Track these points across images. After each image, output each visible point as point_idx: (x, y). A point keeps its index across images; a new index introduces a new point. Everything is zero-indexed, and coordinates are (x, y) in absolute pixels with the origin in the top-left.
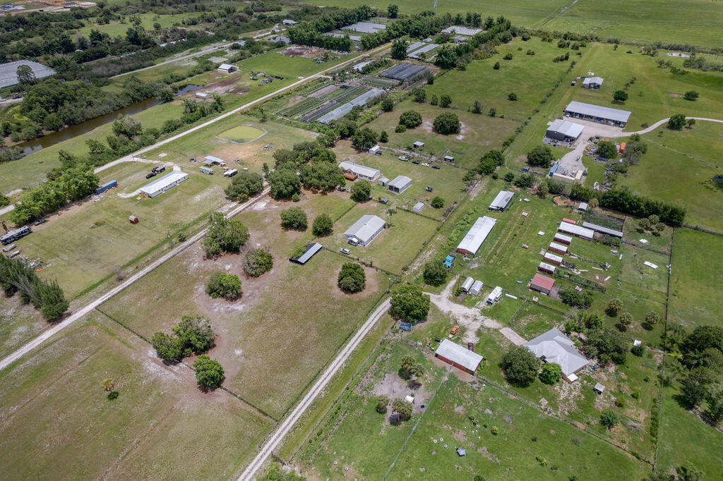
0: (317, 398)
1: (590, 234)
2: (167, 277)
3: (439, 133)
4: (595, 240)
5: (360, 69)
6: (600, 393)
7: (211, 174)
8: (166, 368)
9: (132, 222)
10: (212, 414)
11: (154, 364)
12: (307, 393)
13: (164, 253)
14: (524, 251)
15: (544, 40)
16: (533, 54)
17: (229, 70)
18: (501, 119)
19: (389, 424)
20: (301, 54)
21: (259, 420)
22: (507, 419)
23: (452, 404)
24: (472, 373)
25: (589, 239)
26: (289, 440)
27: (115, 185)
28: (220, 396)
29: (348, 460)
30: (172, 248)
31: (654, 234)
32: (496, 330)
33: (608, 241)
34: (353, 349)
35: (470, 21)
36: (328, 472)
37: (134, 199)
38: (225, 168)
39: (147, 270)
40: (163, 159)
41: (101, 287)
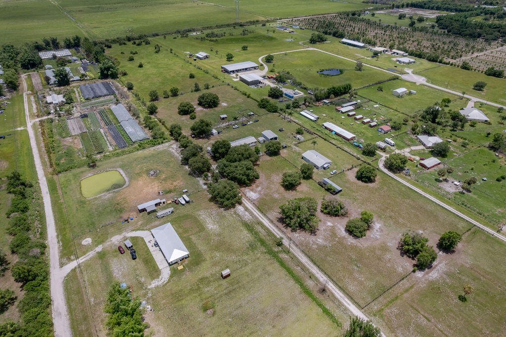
1: (351, 108)
2: (329, 258)
7: (172, 212)
11: (431, 274)
13: (295, 258)
14: (355, 126)
19: (470, 193)
21: (474, 233)
24: (439, 164)
25: (353, 110)
30: (288, 252)
31: (355, 98)
32: (412, 150)
37: (176, 272)
38: (169, 202)
39: (315, 270)
40: (96, 243)
41: (329, 306)
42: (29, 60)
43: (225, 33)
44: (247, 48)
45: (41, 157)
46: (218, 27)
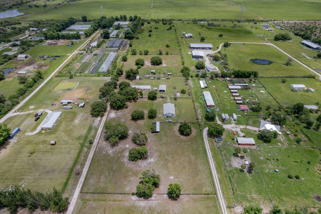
0: (219, 179)
1: (240, 87)
2: (102, 162)
3: (155, 65)
4: (242, 89)
5: (96, 46)
6: (289, 134)
7: (71, 108)
8: (149, 201)
9: (52, 144)
10: (189, 207)
11: (140, 202)
12: (214, 179)
13: (88, 153)
14: (226, 99)
15: (156, 23)
16: (157, 28)
17: (25, 57)
18: (171, 55)
19: (249, 174)
20: (57, 44)
21: (208, 198)
22: (276, 154)
23: (258, 157)
24: (254, 145)
25: (240, 89)
26: (226, 198)
27: (19, 130)
28: (184, 198)
29: (251, 193)
30: (89, 148)
31: (254, 82)
32: (246, 128)
33: (246, 88)
34: (211, 155)
35: (122, 18)
36: (249, 201)
37: (40, 133)
38: (76, 103)
39: (88, 163)
40: (34, 109)
41: (71, 182)
42: (104, 25)
43: (220, 25)
44: (222, 36)
45: (61, 68)
46: (223, 20)
